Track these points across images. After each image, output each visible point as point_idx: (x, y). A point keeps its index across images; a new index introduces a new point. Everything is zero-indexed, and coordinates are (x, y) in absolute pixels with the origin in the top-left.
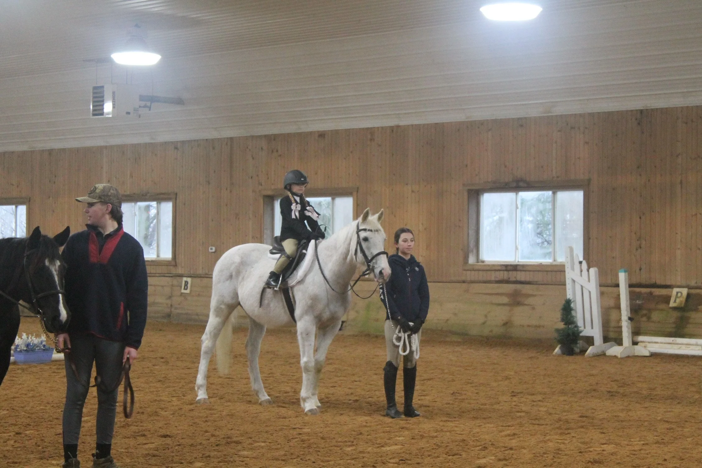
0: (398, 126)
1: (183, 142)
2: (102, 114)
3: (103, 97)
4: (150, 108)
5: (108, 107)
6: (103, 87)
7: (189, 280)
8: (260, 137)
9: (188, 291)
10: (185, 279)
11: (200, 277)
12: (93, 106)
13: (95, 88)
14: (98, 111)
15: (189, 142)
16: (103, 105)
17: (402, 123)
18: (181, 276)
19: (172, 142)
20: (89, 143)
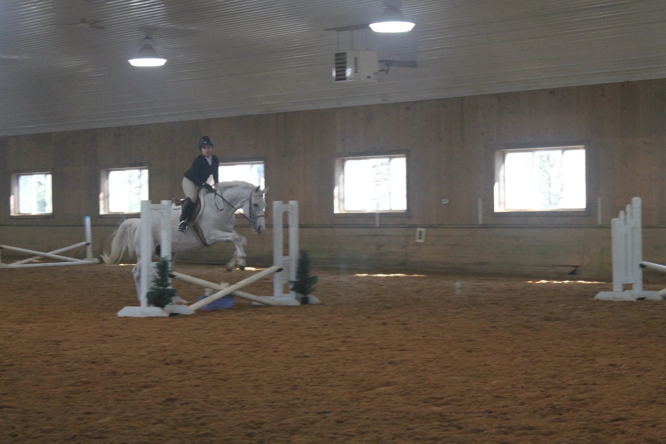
0: (628, 82)
1: (415, 103)
2: (344, 79)
3: (345, 63)
4: (387, 72)
5: (349, 72)
6: (344, 54)
7: (423, 230)
8: (491, 95)
9: (422, 241)
10: (419, 229)
11: (435, 227)
12: (337, 72)
13: (337, 55)
14: (341, 76)
15: (421, 102)
16: (345, 70)
17: (633, 79)
18: (416, 226)
19: (404, 103)
20: (322, 106)
